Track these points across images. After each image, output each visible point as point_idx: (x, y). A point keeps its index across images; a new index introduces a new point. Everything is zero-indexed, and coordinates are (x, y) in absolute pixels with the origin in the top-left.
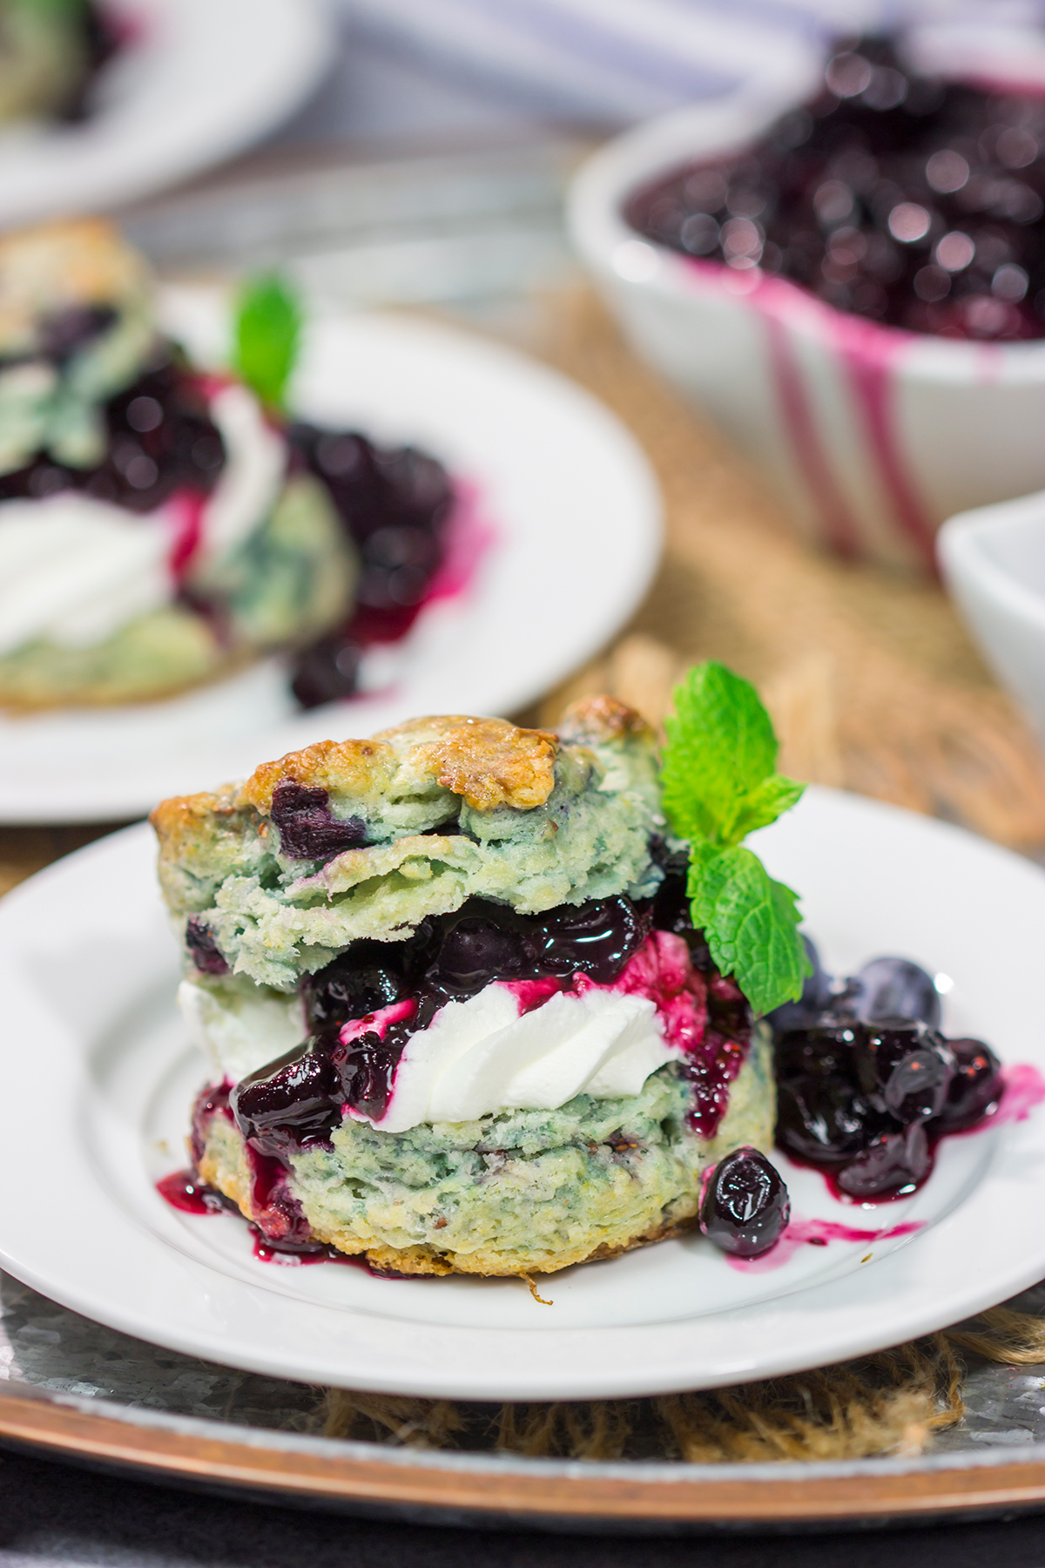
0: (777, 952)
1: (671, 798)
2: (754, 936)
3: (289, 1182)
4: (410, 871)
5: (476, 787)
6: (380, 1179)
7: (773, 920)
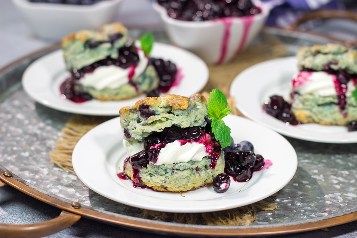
0: (226, 137)
1: (209, 111)
2: (222, 134)
3: (139, 174)
4: (163, 119)
5: (175, 105)
6: (155, 174)
7: (226, 132)
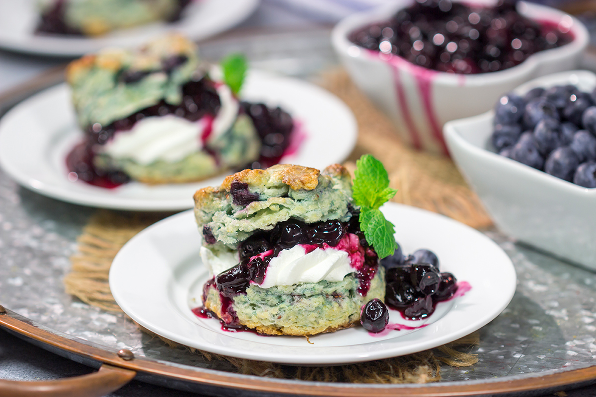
1: (355, 194)
2: (379, 234)
3: (233, 305)
4: (273, 208)
5: (294, 183)
6: (261, 304)
7: (386, 230)
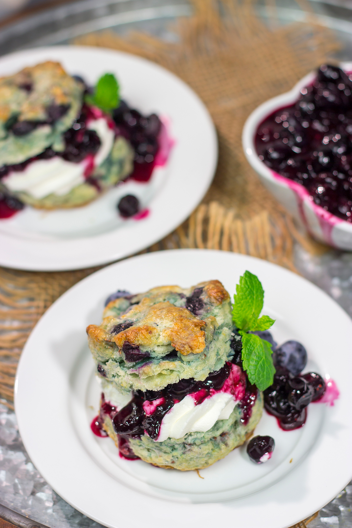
0: (267, 373)
1: (235, 318)
2: (261, 371)
4: (164, 372)
5: (183, 349)
6: (155, 449)
7: (265, 363)
